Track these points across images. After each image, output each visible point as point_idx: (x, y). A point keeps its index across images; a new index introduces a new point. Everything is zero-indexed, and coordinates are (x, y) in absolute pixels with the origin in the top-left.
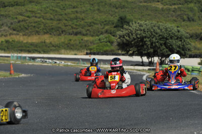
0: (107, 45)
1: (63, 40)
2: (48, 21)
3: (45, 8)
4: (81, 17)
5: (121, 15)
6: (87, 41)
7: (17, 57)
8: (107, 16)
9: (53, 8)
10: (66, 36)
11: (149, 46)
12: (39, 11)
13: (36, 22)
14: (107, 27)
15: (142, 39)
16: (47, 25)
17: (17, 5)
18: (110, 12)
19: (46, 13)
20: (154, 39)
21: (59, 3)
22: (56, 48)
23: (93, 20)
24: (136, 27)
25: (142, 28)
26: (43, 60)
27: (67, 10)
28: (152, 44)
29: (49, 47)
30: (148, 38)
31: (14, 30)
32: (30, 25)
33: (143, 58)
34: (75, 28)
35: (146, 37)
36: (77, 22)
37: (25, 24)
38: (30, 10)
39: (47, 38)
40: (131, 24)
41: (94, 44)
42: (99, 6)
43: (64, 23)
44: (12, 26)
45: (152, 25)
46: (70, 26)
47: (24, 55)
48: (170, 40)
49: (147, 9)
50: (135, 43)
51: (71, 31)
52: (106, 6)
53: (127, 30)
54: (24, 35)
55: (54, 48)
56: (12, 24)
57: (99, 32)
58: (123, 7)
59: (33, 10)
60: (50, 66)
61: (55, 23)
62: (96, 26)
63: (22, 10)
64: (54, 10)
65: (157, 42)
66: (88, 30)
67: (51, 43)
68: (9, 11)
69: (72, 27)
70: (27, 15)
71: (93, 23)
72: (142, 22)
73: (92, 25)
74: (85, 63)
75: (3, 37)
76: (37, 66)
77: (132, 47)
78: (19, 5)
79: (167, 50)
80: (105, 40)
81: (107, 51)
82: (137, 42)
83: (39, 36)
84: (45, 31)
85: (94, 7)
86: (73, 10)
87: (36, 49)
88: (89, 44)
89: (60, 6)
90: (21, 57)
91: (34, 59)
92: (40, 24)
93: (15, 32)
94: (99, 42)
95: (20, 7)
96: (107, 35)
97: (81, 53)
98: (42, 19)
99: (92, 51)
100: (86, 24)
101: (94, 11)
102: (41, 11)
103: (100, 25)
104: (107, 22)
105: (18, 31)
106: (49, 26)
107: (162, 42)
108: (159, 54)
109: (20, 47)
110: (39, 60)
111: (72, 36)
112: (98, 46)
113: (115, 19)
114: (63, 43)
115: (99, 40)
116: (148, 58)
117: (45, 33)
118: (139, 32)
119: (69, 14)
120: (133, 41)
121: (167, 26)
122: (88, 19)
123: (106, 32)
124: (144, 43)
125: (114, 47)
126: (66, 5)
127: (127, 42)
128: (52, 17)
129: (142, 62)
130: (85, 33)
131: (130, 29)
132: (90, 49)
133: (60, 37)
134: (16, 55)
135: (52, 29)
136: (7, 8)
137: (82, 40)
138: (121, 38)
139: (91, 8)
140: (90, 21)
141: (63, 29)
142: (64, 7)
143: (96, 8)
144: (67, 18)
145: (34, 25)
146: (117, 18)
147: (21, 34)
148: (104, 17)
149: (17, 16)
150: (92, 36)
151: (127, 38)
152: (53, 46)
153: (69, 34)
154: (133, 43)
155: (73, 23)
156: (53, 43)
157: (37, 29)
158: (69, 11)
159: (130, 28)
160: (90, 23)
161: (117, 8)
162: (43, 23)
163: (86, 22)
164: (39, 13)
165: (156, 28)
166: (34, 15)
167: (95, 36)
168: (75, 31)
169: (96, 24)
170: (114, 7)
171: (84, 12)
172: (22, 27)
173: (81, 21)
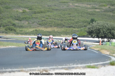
0: (85, 33)
2: (56, 21)
3: (55, 14)
5: (92, 18)
6: (75, 31)
8: (85, 18)
9: (59, 15)
10: (65, 28)
11: (102, 33)
13: (50, 21)
14: (85, 24)
15: (99, 30)
16: (56, 23)
17: (41, 13)
18: (87, 17)
19: (56, 17)
21: (62, 12)
24: (96, 24)
25: (99, 25)
27: (66, 16)
28: (103, 32)
29: (56, 33)
30: (102, 29)
31: (40, 25)
32: (47, 22)
33: (99, 39)
35: (101, 29)
39: (56, 29)
40: (93, 22)
41: (78, 32)
42: (81, 14)
43: (64, 22)
44: (39, 23)
45: (104, 23)
46: (67, 23)
49: (105, 15)
50: (95, 32)
51: (67, 26)
52: (85, 14)
54: (44, 27)
56: (39, 22)
57: (81, 26)
58: (94, 14)
59: (49, 15)
61: (59, 22)
62: (80, 23)
63: (44, 15)
66: (76, 25)
67: (57, 31)
68: (38, 16)
70: (46, 18)
71: (78, 22)
75: (34, 28)
77: (94, 33)
78: (43, 13)
79: (111, 35)
80: (84, 30)
81: (85, 35)
82: (97, 31)
83: (51, 28)
84: (54, 25)
86: (69, 15)
92: (52, 22)
93: (40, 26)
98: (53, 20)
101: (79, 16)
102: (53, 16)
104: (85, 21)
105: (42, 25)
107: (108, 31)
108: (107, 37)
112: (80, 33)
113: (89, 20)
114: (63, 31)
115: (81, 30)
116: (102, 39)
118: (97, 26)
120: (94, 31)
123: (85, 26)
124: (100, 32)
126: (65, 13)
127: (91, 31)
128: (59, 19)
129: (99, 41)
130: (74, 26)
133: (62, 28)
135: (58, 24)
136: (36, 14)
137: (73, 30)
140: (77, 21)
141: (64, 25)
142: (64, 14)
143: (80, 14)
144: (65, 19)
146: (90, 19)
147: (43, 27)
149: (42, 18)
150: (78, 28)
151: (92, 29)
152: (58, 33)
155: (69, 22)
157: (51, 25)
159: (93, 24)
160: (77, 22)
161: (90, 15)
162: (54, 21)
163: (75, 21)
164: (52, 17)
166: (49, 17)
167: (79, 28)
168: (69, 25)
169: (80, 22)
170: (89, 14)
171: (74, 17)
172: (44, 23)
173: (72, 21)
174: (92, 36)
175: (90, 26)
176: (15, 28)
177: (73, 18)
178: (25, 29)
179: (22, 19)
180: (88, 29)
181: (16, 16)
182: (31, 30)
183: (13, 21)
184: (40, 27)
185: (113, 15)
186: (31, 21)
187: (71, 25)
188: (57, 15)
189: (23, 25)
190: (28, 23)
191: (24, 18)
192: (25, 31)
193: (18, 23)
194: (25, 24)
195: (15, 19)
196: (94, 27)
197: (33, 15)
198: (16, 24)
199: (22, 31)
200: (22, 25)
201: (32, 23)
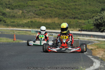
2: (58, 10)
3: (56, 2)
4: (78, 8)
5: (103, 7)
6: (81, 23)
8: (94, 8)
9: (62, 2)
10: (68, 19)
12: (53, 4)
14: (93, 15)
16: (57, 12)
18: (96, 5)
19: (57, 5)
23: (85, 10)
26: (51, 33)
29: (57, 26)
31: (37, 15)
32: (47, 12)
34: (74, 15)
36: (75, 11)
37: (43, 11)
38: (47, 3)
41: (85, 24)
43: (67, 12)
44: (36, 12)
46: (71, 13)
51: (71, 16)
52: (94, 1)
54: (42, 18)
57: (88, 17)
59: (49, 3)
61: (62, 11)
62: (87, 14)
63: (42, 3)
64: (62, 3)
66: (82, 16)
67: (58, 23)
68: (34, 3)
70: (45, 6)
71: (85, 11)
73: (85, 13)
74: (75, 36)
75: (30, 19)
81: (92, 29)
83: (51, 19)
84: (55, 16)
85: (86, 2)
87: (49, 27)
88: (82, 25)
89: (66, 1)
92: (52, 12)
93: (37, 16)
94: (88, 23)
98: (54, 8)
99: (83, 29)
100: (81, 12)
101: (87, 4)
102: (54, 3)
103: (89, 13)
104: (94, 11)
105: (39, 15)
106: (58, 13)
111: (72, 19)
112: (87, 26)
113: (99, 10)
117: (55, 17)
119: (71, 6)
120: (103, 23)
122: (82, 9)
127: (100, 24)
128: (60, 7)
130: (80, 17)
131: (102, 16)
133: (64, 20)
134: (34, 30)
135: (60, 15)
136: (33, 1)
137: (78, 22)
139: (85, 3)
140: (83, 10)
141: (67, 15)
142: (68, 2)
143: (88, 2)
144: (69, 8)
145: (49, 12)
146: (100, 9)
147: (41, 17)
148: (92, 8)
150: (84, 20)
151: (100, 21)
153: (70, 18)
154: (103, 24)
155: (73, 12)
157: (50, 15)
158: (71, 4)
160: (84, 12)
161: (101, 3)
162: (55, 11)
163: (81, 11)
164: (53, 5)
166: (49, 6)
167: (86, 20)
168: (74, 16)
169: (87, 12)
170: (99, 2)
171: (80, 5)
172: (42, 13)
173: (78, 11)
174: (100, 29)
175: (98, 17)
176: (5, 19)
178: (18, 20)
179: (14, 7)
180: (95, 21)
181: (8, 3)
182: (25, 21)
183: (3, 9)
186: (26, 10)
187: (76, 16)
188: (58, 3)
189: (16, 15)
190: (22, 13)
191: (17, 6)
192: (17, 22)
193: (10, 12)
194: (18, 13)
195: (6, 7)
196: (103, 19)
197: (28, 2)
198: (7, 14)
199: (14, 22)
200: (14, 14)
201: (26, 13)
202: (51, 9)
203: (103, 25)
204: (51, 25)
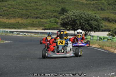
0: (55, 25)
1: (29, 22)
2: (20, 11)
3: (19, 3)
4: (39, 8)
5: (63, 7)
6: (43, 22)
7: (3, 31)
8: (55, 7)
9: (24, 3)
10: (31, 19)
11: (79, 25)
12: (15, 5)
13: (14, 11)
14: (54, 14)
15: (75, 21)
16: (20, 13)
17: (2, 1)
18: (56, 5)
19: (19, 6)
20: (81, 21)
22: (25, 26)
24: (71, 14)
25: (75, 15)
26: (17, 33)
28: (80, 23)
29: (21, 25)
30: (78, 20)
31: (1, 16)
32: (10, 12)
33: (75, 31)
34: (36, 14)
35: (77, 20)
36: (37, 11)
37: (7, 12)
38: (10, 4)
39: (20, 20)
41: (47, 24)
42: (50, 2)
43: (30, 12)
45: (81, 12)
46: (33, 13)
47: (7, 30)
48: (91, 21)
50: (70, 23)
51: (34, 16)
52: (54, 2)
53: (66, 15)
54: (6, 18)
55: (24, 26)
57: (50, 17)
58: (64, 2)
59: (12, 4)
60: (22, 36)
61: (24, 12)
62: (48, 13)
63: (5, 4)
64: (24, 4)
65: (84, 22)
66: (44, 15)
67: (22, 23)
69: (34, 14)
70: (8, 7)
71: (46, 11)
72: (75, 11)
74: (42, 34)
76: (14, 36)
77: (69, 25)
78: (4, 1)
79: (89, 27)
80: (53, 21)
81: (55, 27)
82: (72, 22)
83: (15, 19)
85: (47, 2)
86: (35, 4)
87: (14, 26)
89: (27, 2)
90: (5, 31)
91: (12, 32)
92: (15, 12)
94: (50, 22)
95: (4, 2)
96: (54, 19)
97: (39, 29)
98: (17, 9)
99: (46, 28)
101: (47, 4)
103: (50, 13)
104: (55, 11)
105: (3, 16)
107: (86, 22)
108: (84, 29)
109: (4, 25)
110: (16, 33)
111: (35, 19)
112: (50, 25)
113: (59, 9)
114: (29, 23)
115: (50, 21)
117: (19, 17)
118: (73, 17)
119: (33, 6)
121: (89, 14)
123: (54, 17)
124: (76, 23)
125: (59, 25)
126: (31, 1)
127: (66, 23)
128: (23, 8)
129: (75, 34)
130: (41, 17)
132: (45, 27)
133: (27, 19)
134: (2, 30)
135: (23, 15)
137: (40, 21)
138: (63, 20)
139: (46, 3)
140: (44, 10)
141: (29, 15)
142: (30, 2)
143: (48, 3)
144: (31, 9)
145: (12, 12)
146: (60, 9)
147: (5, 18)
148: (53, 8)
149: (3, 8)
150: (46, 19)
151: (66, 20)
153: (33, 18)
155: (35, 12)
156: (23, 23)
157: (14, 15)
158: (32, 4)
159: (68, 14)
160: (45, 12)
161: (60, 3)
162: (17, 11)
163: (42, 11)
164: (15, 6)
165: (82, 14)
166: (12, 7)
167: (48, 19)
168: (36, 16)
170: (58, 2)
171: (41, 5)
172: (6, 14)
173: (39, 11)
174: (66, 28)
177: (40, 7)
184: (2, 18)
185: (86, 3)
187: (38, 16)
196: (69, 18)
202: (14, 10)
203: (69, 24)
204: (15, 25)
